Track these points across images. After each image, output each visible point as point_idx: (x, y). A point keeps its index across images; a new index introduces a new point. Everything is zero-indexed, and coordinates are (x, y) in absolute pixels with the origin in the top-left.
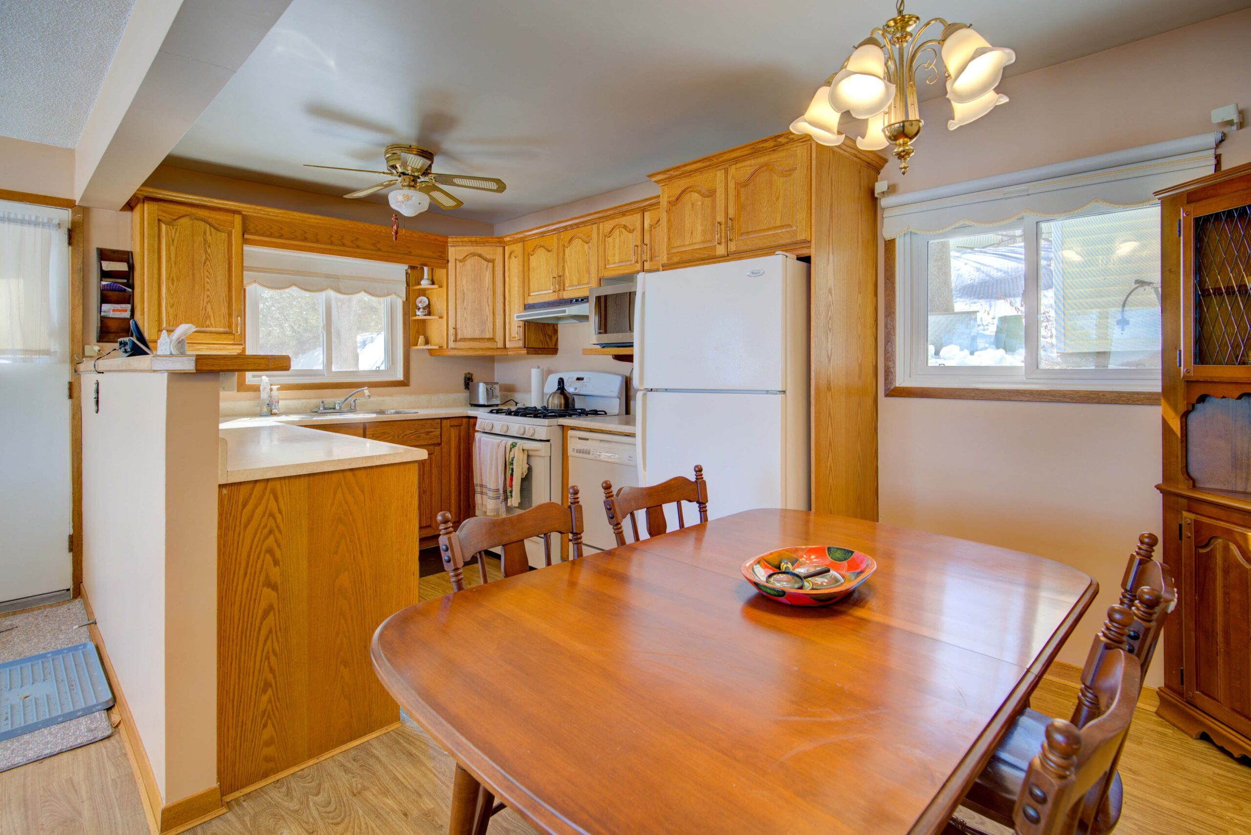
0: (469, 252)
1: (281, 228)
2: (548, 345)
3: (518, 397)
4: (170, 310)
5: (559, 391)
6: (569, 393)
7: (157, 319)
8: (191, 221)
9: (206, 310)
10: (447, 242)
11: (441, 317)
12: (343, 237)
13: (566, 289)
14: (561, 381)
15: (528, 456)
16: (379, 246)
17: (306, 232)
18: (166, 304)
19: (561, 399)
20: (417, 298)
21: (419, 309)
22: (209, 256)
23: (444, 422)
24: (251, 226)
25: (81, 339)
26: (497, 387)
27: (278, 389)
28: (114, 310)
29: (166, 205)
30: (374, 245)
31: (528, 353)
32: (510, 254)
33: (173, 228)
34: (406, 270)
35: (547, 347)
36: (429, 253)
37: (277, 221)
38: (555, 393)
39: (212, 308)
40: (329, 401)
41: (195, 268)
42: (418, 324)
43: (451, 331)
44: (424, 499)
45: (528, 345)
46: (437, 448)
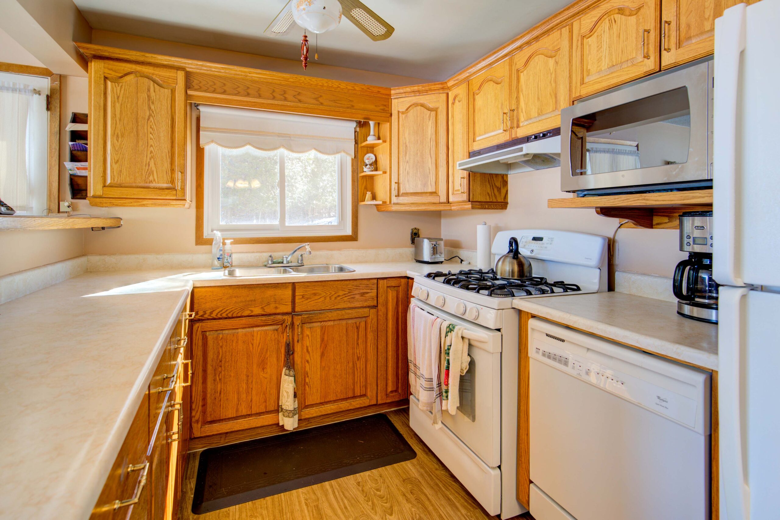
0: (412, 103)
1: (224, 84)
2: (496, 198)
3: (463, 254)
4: (115, 167)
5: (511, 255)
6: (524, 257)
7: (102, 175)
8: (136, 79)
9: (149, 165)
10: (390, 95)
11: (385, 172)
12: (285, 92)
13: (521, 124)
14: (514, 242)
15: (470, 345)
16: (321, 100)
17: (248, 88)
18: (111, 159)
19: (513, 264)
20: (366, 154)
21: (367, 165)
22: (153, 112)
23: (381, 282)
24: (195, 83)
25: (57, 196)
26: (442, 243)
27: (231, 243)
28: (79, 169)
29: (111, 62)
30: (316, 99)
31: (473, 208)
32: (454, 99)
33: (118, 86)
34: (355, 128)
35: (495, 200)
36: (372, 107)
37: (220, 77)
38: (505, 256)
39: (155, 164)
40: (277, 255)
41: (139, 124)
42: (366, 181)
43: (394, 186)
44: (358, 366)
45: (473, 198)
46: (373, 311)
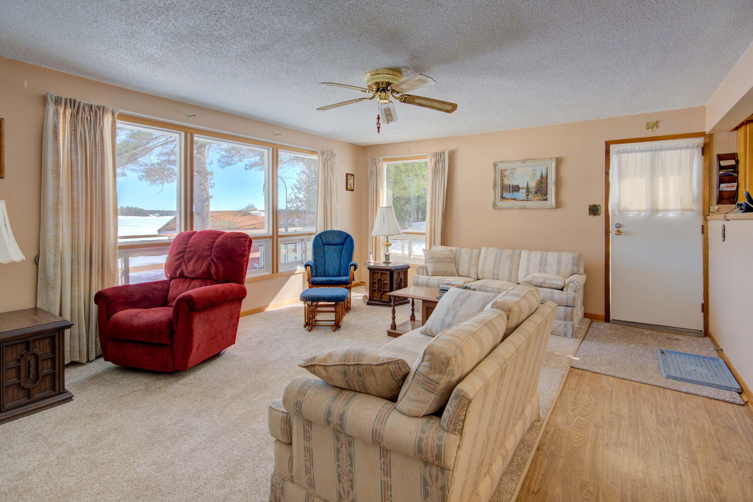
25: (708, 203)
28: (727, 187)
